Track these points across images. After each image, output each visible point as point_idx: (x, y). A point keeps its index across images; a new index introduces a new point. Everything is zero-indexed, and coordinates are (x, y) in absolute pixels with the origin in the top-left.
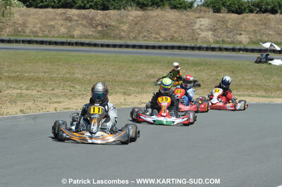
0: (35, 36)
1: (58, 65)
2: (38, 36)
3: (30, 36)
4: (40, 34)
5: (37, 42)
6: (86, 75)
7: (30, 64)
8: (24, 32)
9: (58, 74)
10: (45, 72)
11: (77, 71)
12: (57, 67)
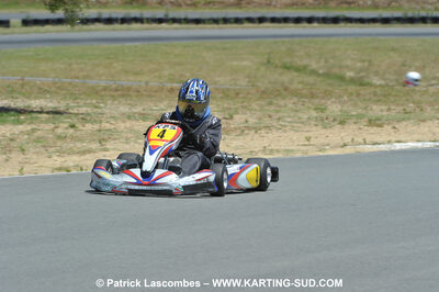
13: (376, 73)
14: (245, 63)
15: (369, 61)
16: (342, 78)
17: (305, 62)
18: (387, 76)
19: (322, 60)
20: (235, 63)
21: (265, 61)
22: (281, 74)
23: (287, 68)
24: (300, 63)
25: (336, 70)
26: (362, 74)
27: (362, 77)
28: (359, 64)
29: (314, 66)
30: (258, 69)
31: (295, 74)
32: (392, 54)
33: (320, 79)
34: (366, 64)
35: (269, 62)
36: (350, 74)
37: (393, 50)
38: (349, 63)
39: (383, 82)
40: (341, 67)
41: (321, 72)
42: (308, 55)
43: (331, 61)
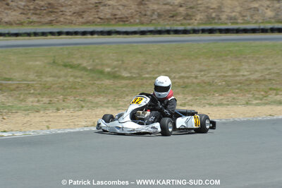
0: (232, 23)
1: (223, 60)
2: (237, 23)
3: (226, 24)
4: (239, 21)
5: (221, 31)
6: (256, 71)
7: (187, 61)
8: (220, 19)
9: (217, 73)
10: (201, 71)
11: (245, 66)
12: (221, 63)
13: (125, 69)
14: (38, 63)
15: (122, 61)
16: (102, 72)
17: (80, 61)
18: (133, 71)
19: (91, 60)
20: (30, 63)
21: (52, 62)
22: (60, 71)
23: (65, 66)
24: (75, 62)
25: (99, 67)
26: (116, 69)
27: (116, 71)
28: (116, 63)
29: (85, 64)
30: (45, 67)
31: (70, 70)
32: (139, 55)
33: (86, 73)
34: (120, 62)
35: (54, 62)
36: (108, 70)
37: (140, 52)
38: (108, 62)
39: (129, 75)
40: (102, 65)
41: (89, 68)
42: (82, 57)
43: (97, 61)
